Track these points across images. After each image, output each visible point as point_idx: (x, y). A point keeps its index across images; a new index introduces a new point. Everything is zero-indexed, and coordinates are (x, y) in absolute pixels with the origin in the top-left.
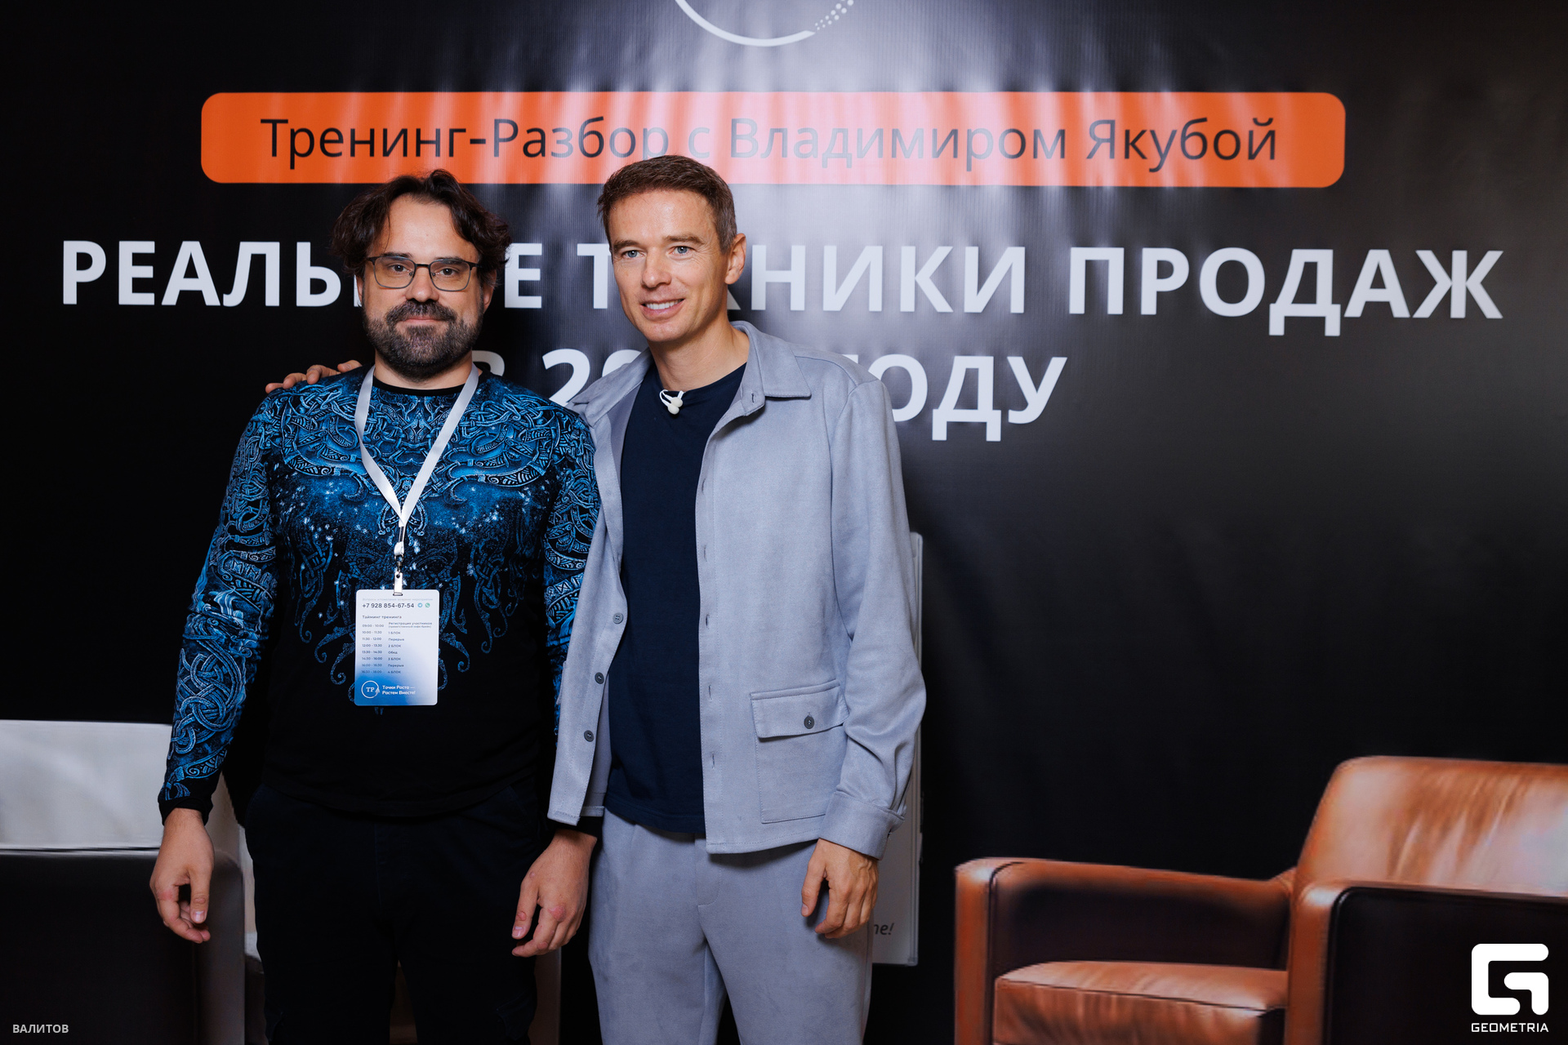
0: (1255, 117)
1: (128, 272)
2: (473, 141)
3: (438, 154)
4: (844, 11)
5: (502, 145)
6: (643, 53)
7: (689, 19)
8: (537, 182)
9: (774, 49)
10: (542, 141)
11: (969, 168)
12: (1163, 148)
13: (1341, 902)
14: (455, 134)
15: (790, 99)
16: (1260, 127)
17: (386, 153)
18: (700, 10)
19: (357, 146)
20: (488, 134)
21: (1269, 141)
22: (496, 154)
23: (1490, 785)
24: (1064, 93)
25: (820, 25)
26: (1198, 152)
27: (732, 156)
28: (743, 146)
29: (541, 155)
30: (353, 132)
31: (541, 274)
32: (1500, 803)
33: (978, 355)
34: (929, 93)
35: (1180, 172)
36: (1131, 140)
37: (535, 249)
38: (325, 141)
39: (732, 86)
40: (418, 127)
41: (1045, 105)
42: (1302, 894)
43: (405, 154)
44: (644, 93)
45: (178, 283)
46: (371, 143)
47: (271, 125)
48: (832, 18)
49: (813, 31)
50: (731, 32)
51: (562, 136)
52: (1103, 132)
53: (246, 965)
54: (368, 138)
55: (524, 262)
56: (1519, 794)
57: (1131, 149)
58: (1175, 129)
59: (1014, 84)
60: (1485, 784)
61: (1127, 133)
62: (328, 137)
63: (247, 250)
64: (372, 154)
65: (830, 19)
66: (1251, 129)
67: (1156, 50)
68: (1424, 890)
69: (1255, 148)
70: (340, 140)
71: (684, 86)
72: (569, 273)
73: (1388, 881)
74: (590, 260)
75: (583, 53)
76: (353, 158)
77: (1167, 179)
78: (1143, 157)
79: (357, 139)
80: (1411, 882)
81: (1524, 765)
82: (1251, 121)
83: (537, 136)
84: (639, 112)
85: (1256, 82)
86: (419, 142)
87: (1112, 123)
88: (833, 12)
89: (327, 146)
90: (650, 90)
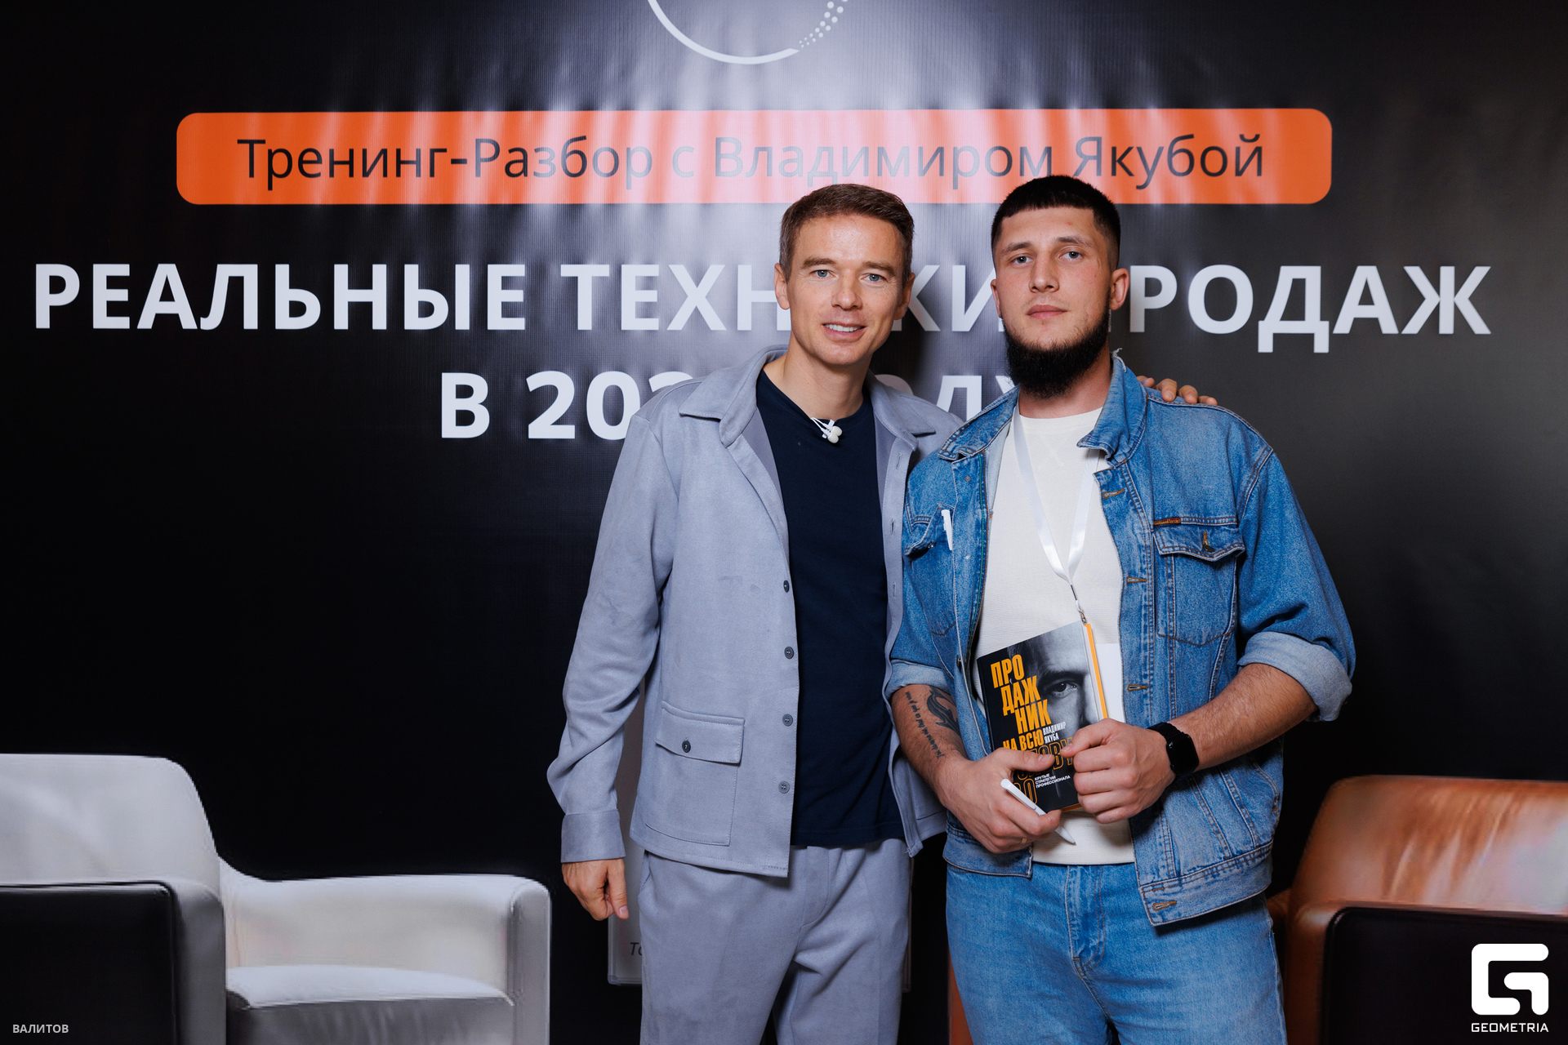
0: (1242, 133)
1: (102, 296)
2: (454, 161)
3: (418, 174)
4: (828, 28)
5: (484, 166)
6: (625, 72)
7: (673, 36)
8: (519, 203)
9: (758, 67)
10: (525, 161)
11: (955, 187)
12: (1150, 164)
13: (1336, 922)
14: (436, 154)
15: (775, 117)
16: (1247, 144)
17: (366, 174)
18: (682, 28)
19: (336, 167)
20: (468, 153)
21: (1256, 156)
22: (478, 174)
23: (1484, 803)
24: (1049, 111)
25: (804, 43)
26: (1185, 168)
27: (717, 174)
28: (727, 165)
29: (523, 174)
30: (332, 152)
31: (524, 296)
32: (1494, 821)
33: (966, 375)
34: (915, 111)
35: (1167, 190)
36: (1118, 157)
37: (518, 270)
38: (303, 162)
39: (716, 104)
40: (398, 147)
41: (1032, 123)
42: (1297, 915)
43: (385, 175)
44: (628, 111)
45: (153, 307)
46: (350, 163)
47: (247, 146)
48: (816, 36)
49: (797, 49)
50: (715, 50)
51: (544, 155)
52: (1090, 149)
53: (227, 1003)
54: (347, 159)
55: (507, 283)
56: (1512, 811)
57: (1118, 165)
58: (1162, 146)
59: (1000, 102)
60: (1479, 802)
61: (1114, 150)
62: (308, 157)
63: (224, 272)
64: (351, 175)
65: (814, 37)
66: (1238, 146)
67: (1142, 67)
68: (1418, 910)
69: (1242, 165)
70: (319, 161)
71: (668, 105)
72: (553, 294)
73: (1382, 901)
74: (573, 281)
75: (565, 71)
76: (332, 179)
77: (1154, 196)
78: (1130, 174)
79: (335, 159)
80: (1406, 901)
81: (1517, 782)
82: (1238, 137)
83: (519, 156)
84: (622, 131)
85: (1245, 98)
86: (399, 162)
87: (1099, 140)
88: (817, 30)
89: (306, 167)
90: (633, 109)
